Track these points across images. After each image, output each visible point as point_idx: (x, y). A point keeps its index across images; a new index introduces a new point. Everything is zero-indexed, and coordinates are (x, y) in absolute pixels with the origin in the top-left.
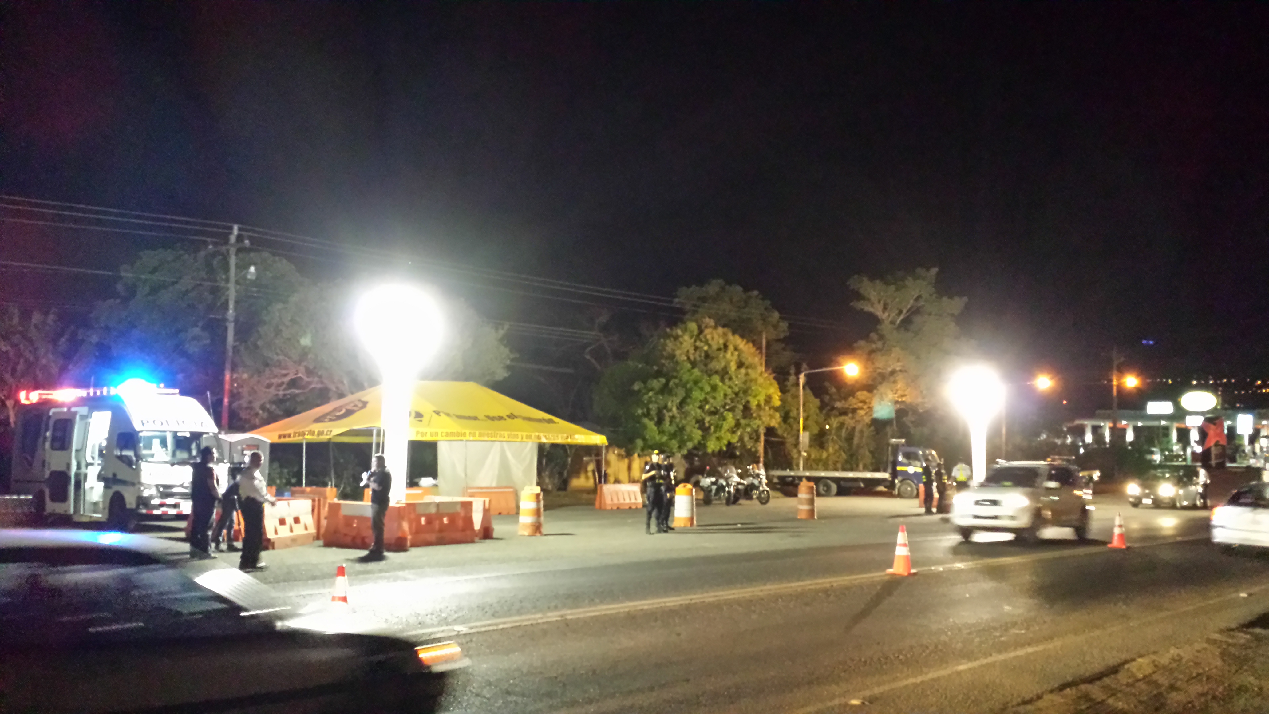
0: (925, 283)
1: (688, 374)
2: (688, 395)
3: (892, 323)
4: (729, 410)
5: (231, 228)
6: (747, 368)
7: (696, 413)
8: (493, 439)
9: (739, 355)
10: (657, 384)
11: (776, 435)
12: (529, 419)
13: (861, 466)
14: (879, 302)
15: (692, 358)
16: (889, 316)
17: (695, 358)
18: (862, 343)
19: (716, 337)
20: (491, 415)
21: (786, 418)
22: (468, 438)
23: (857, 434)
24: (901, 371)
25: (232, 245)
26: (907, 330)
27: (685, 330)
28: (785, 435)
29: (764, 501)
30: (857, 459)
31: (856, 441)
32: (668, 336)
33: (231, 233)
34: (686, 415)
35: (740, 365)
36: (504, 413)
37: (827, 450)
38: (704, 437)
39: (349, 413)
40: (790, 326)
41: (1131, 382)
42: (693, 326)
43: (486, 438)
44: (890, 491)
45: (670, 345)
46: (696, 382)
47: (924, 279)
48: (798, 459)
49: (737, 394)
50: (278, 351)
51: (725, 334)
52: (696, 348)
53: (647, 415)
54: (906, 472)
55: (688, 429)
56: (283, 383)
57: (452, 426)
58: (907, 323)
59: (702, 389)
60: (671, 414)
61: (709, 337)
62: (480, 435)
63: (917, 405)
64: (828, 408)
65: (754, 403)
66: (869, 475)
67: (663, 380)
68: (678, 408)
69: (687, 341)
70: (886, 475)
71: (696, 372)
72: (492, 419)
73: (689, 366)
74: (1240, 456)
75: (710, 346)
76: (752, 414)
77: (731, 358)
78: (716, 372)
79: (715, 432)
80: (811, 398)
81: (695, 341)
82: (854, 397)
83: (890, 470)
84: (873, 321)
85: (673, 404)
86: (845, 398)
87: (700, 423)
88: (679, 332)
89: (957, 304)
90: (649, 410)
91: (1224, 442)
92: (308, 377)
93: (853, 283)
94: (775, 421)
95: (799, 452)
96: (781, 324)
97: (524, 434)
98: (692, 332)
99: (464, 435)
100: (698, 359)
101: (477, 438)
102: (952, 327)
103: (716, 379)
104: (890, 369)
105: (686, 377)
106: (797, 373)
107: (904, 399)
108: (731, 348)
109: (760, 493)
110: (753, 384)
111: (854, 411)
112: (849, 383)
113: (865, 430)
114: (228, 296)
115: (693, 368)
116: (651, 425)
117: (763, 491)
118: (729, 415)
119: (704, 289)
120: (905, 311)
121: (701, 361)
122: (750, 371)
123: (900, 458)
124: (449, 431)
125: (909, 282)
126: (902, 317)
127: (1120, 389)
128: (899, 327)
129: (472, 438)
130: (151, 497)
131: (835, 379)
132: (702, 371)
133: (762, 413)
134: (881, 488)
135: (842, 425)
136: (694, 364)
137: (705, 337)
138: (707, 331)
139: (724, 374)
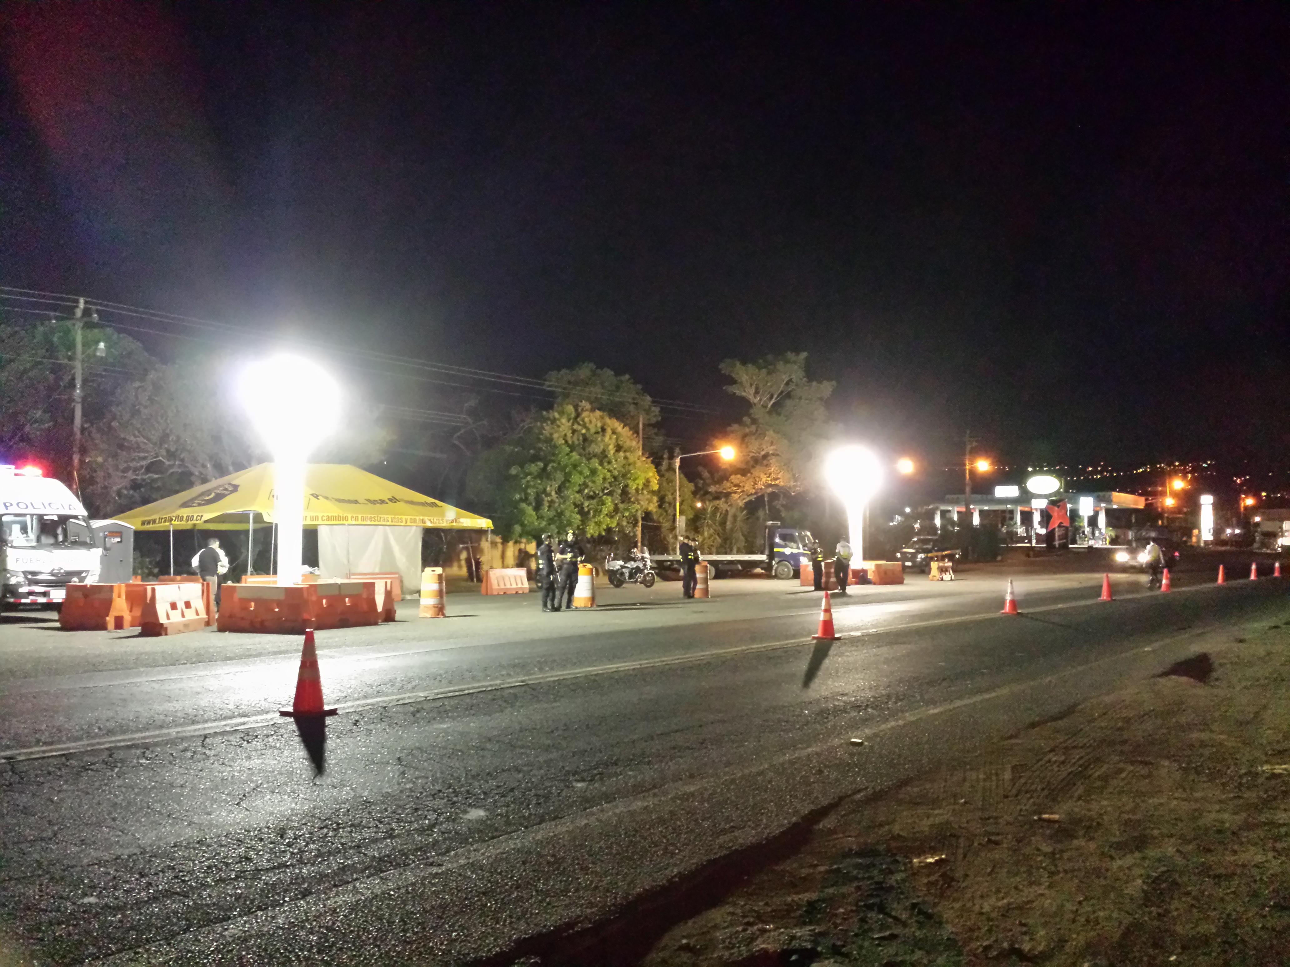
0: (796, 367)
1: (566, 457)
2: (567, 480)
3: (764, 406)
4: (607, 494)
5: (77, 302)
6: (625, 451)
7: (575, 498)
8: (376, 523)
9: (617, 439)
10: (535, 468)
11: (652, 520)
12: (412, 503)
13: (735, 550)
14: (751, 385)
15: (570, 442)
16: (761, 400)
17: (573, 442)
18: (735, 427)
19: (594, 420)
20: (372, 499)
21: (662, 501)
22: (350, 522)
23: (730, 518)
24: (773, 454)
25: (77, 319)
26: (779, 414)
27: (562, 413)
28: (661, 520)
29: (648, 584)
30: (731, 543)
31: (729, 525)
32: (545, 420)
33: (77, 307)
34: (565, 499)
35: (619, 448)
36: (385, 496)
37: (702, 534)
38: (583, 522)
39: (219, 497)
40: (662, 410)
41: (983, 466)
42: (570, 409)
43: (369, 522)
44: (768, 573)
45: (547, 429)
46: (575, 466)
47: (795, 363)
48: (675, 543)
49: (615, 478)
50: (137, 433)
51: (602, 417)
52: (574, 432)
53: (525, 500)
54: (783, 553)
55: (567, 514)
56: (142, 467)
57: (334, 510)
58: (777, 407)
59: (581, 473)
60: (549, 499)
61: (586, 420)
62: (363, 519)
63: (790, 488)
64: (702, 492)
65: (633, 486)
66: (747, 557)
67: (541, 465)
68: (556, 493)
69: (565, 425)
70: (763, 557)
71: (575, 456)
72: (373, 502)
73: (568, 449)
74: (1080, 538)
75: (588, 429)
76: (630, 499)
77: (609, 441)
78: (595, 456)
79: (594, 516)
80: (685, 481)
81: (573, 425)
82: (727, 480)
83: (767, 552)
84: (745, 405)
85: (551, 488)
86: (720, 481)
87: (579, 507)
88: (557, 415)
89: (827, 388)
90: (527, 495)
91: (1067, 524)
92: (168, 460)
93: (724, 367)
94: (653, 507)
95: (676, 537)
96: (653, 408)
97: (409, 517)
98: (569, 415)
99: (346, 519)
100: (576, 442)
101: (360, 522)
102: (820, 412)
103: (595, 463)
104: (763, 453)
105: (564, 461)
106: (672, 457)
107: (777, 482)
108: (609, 431)
109: (645, 576)
110: (631, 467)
111: (728, 495)
112: (724, 467)
113: (738, 513)
114: (74, 374)
115: (571, 451)
116: (530, 510)
117: (648, 574)
118: (609, 500)
119: (574, 372)
120: (775, 396)
121: (579, 444)
122: (628, 454)
123: (777, 540)
124: (330, 515)
125: (780, 366)
126: (772, 402)
127: (973, 473)
128: (770, 413)
129: (354, 522)
130: (19, 585)
131: (710, 463)
132: (580, 455)
133: (640, 497)
134: (758, 570)
135: (716, 509)
136: (572, 448)
137: (583, 421)
138: (585, 414)
139: (603, 457)
